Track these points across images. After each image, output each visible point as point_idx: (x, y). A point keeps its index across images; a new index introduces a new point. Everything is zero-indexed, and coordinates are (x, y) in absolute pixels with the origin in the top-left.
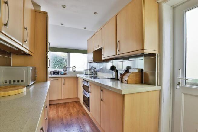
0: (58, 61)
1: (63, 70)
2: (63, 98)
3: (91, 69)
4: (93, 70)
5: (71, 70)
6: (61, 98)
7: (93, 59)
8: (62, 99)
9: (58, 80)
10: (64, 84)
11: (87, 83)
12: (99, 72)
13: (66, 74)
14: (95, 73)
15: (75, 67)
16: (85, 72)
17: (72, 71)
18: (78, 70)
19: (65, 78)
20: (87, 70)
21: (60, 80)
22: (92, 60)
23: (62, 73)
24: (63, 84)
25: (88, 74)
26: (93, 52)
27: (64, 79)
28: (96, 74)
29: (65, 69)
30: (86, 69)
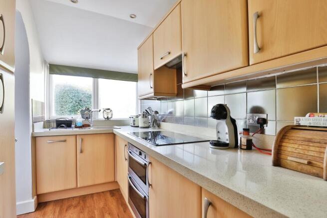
0: (81, 100)
1: (83, 117)
2: (79, 186)
3: (146, 114)
4: (150, 117)
5: (101, 116)
6: (74, 186)
7: (152, 90)
8: (76, 188)
9: (65, 141)
10: (81, 152)
11: (140, 154)
12: (164, 121)
13: (88, 126)
14: (156, 123)
15: (109, 109)
16: (132, 122)
17: (104, 119)
18: (116, 116)
19: (83, 137)
20: (137, 117)
21: (71, 140)
22: (151, 92)
23: (79, 125)
24: (78, 151)
25: (140, 126)
26: (152, 72)
27: (82, 140)
28: (159, 126)
29: (87, 114)
30: (134, 114)
